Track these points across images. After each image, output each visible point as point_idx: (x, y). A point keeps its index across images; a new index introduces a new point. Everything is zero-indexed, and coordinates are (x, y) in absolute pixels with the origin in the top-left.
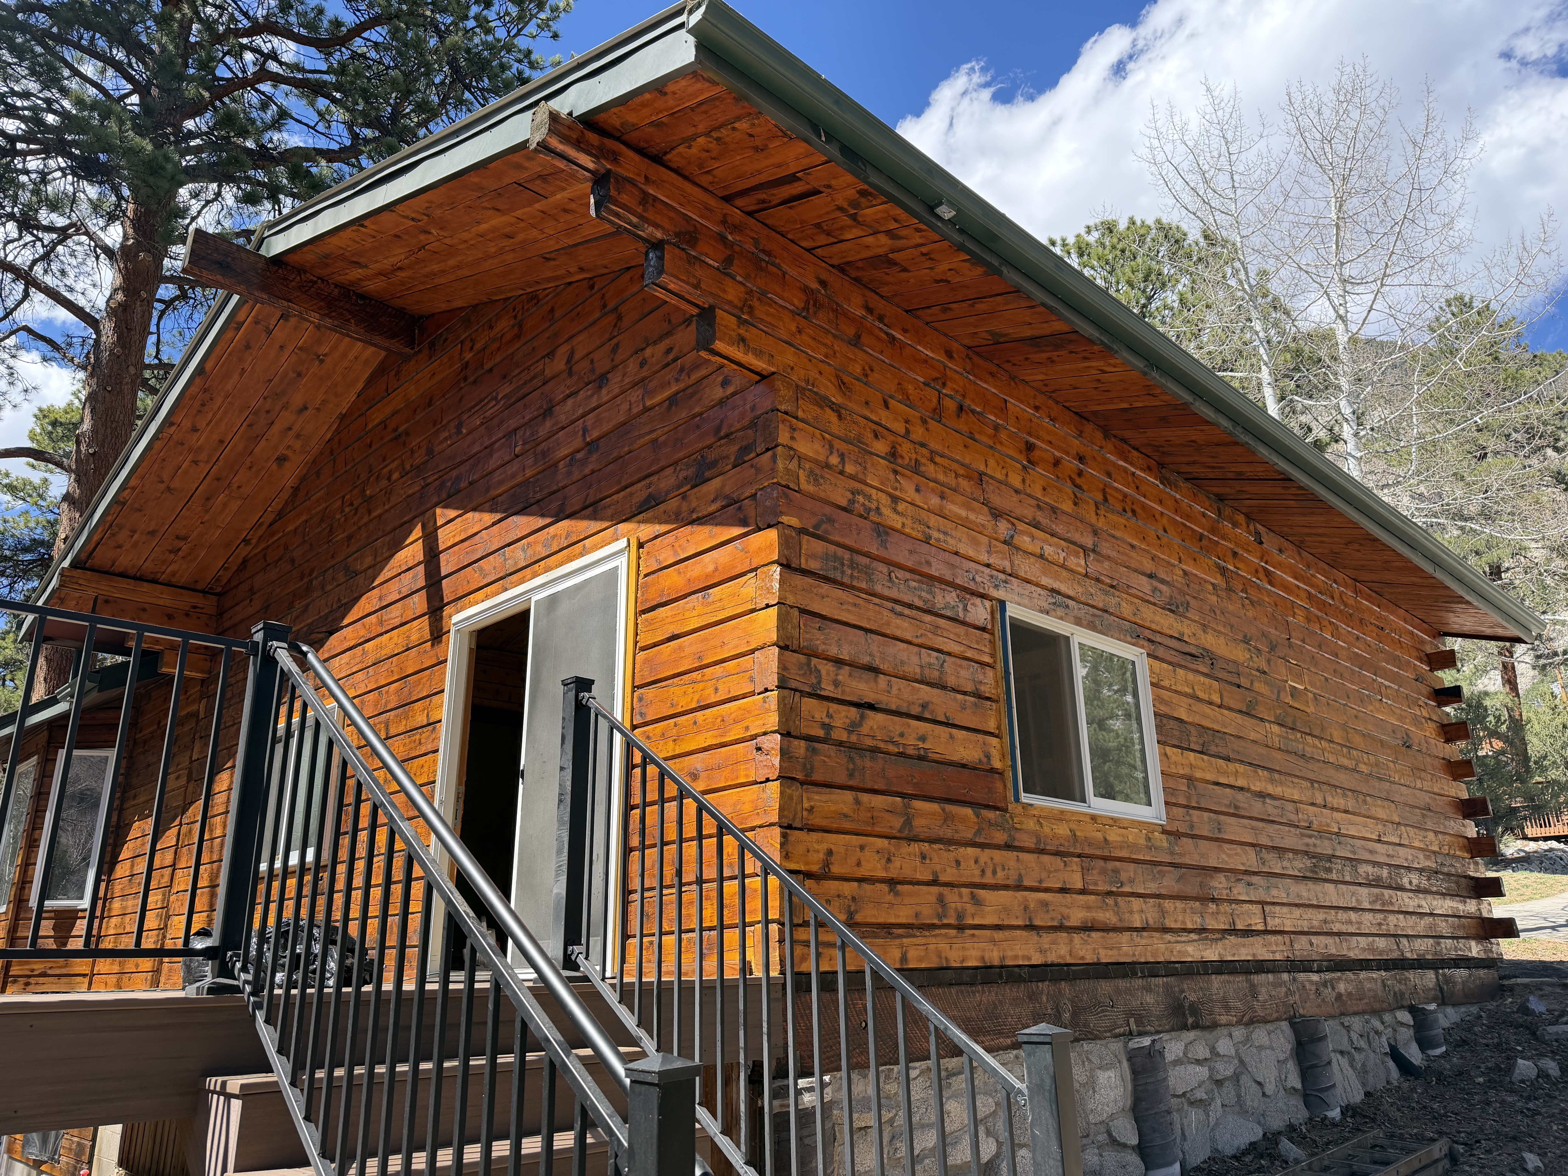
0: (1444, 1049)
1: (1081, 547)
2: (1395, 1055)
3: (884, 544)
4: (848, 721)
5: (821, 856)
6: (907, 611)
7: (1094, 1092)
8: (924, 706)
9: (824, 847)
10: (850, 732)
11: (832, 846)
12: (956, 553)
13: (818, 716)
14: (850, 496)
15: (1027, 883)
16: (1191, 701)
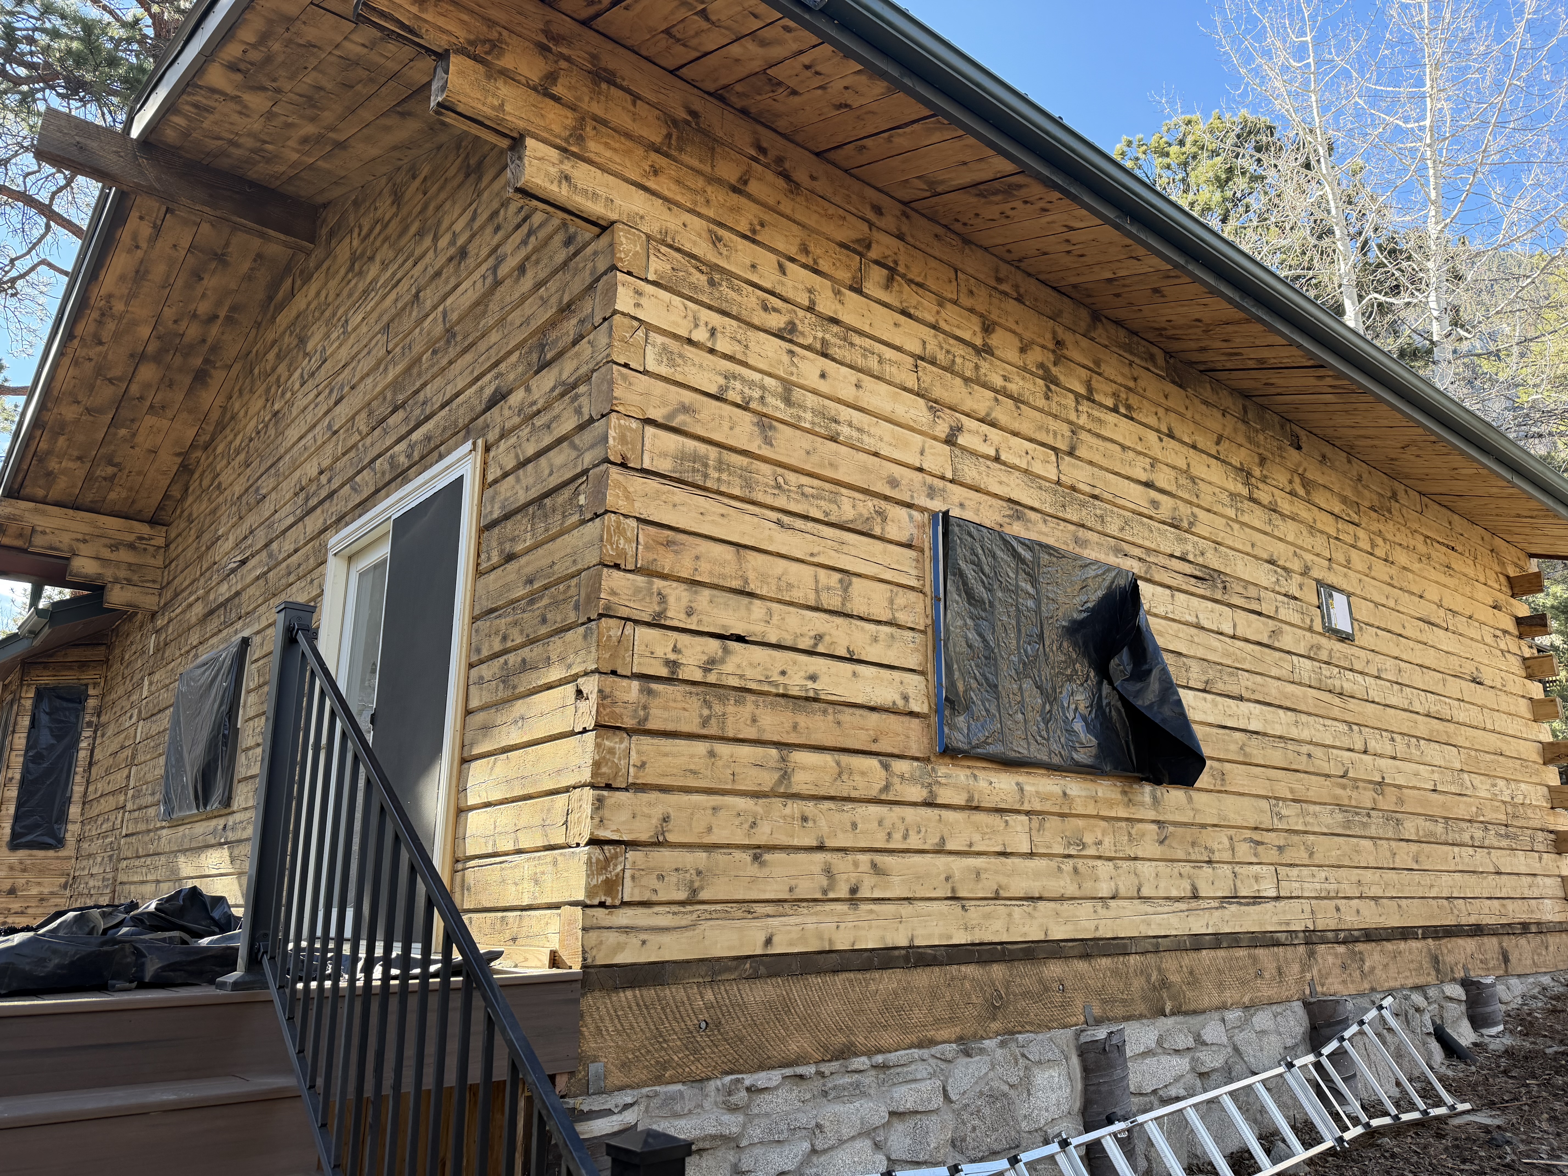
0: (1501, 1028)
1: (1054, 449)
2: (1441, 1036)
3: (768, 442)
4: (705, 658)
5: (655, 821)
6: (799, 523)
7: (1029, 1094)
8: (819, 638)
9: (657, 812)
10: (707, 670)
11: (670, 810)
12: (876, 454)
13: (659, 652)
14: (722, 381)
15: (949, 847)
16: (1193, 631)
